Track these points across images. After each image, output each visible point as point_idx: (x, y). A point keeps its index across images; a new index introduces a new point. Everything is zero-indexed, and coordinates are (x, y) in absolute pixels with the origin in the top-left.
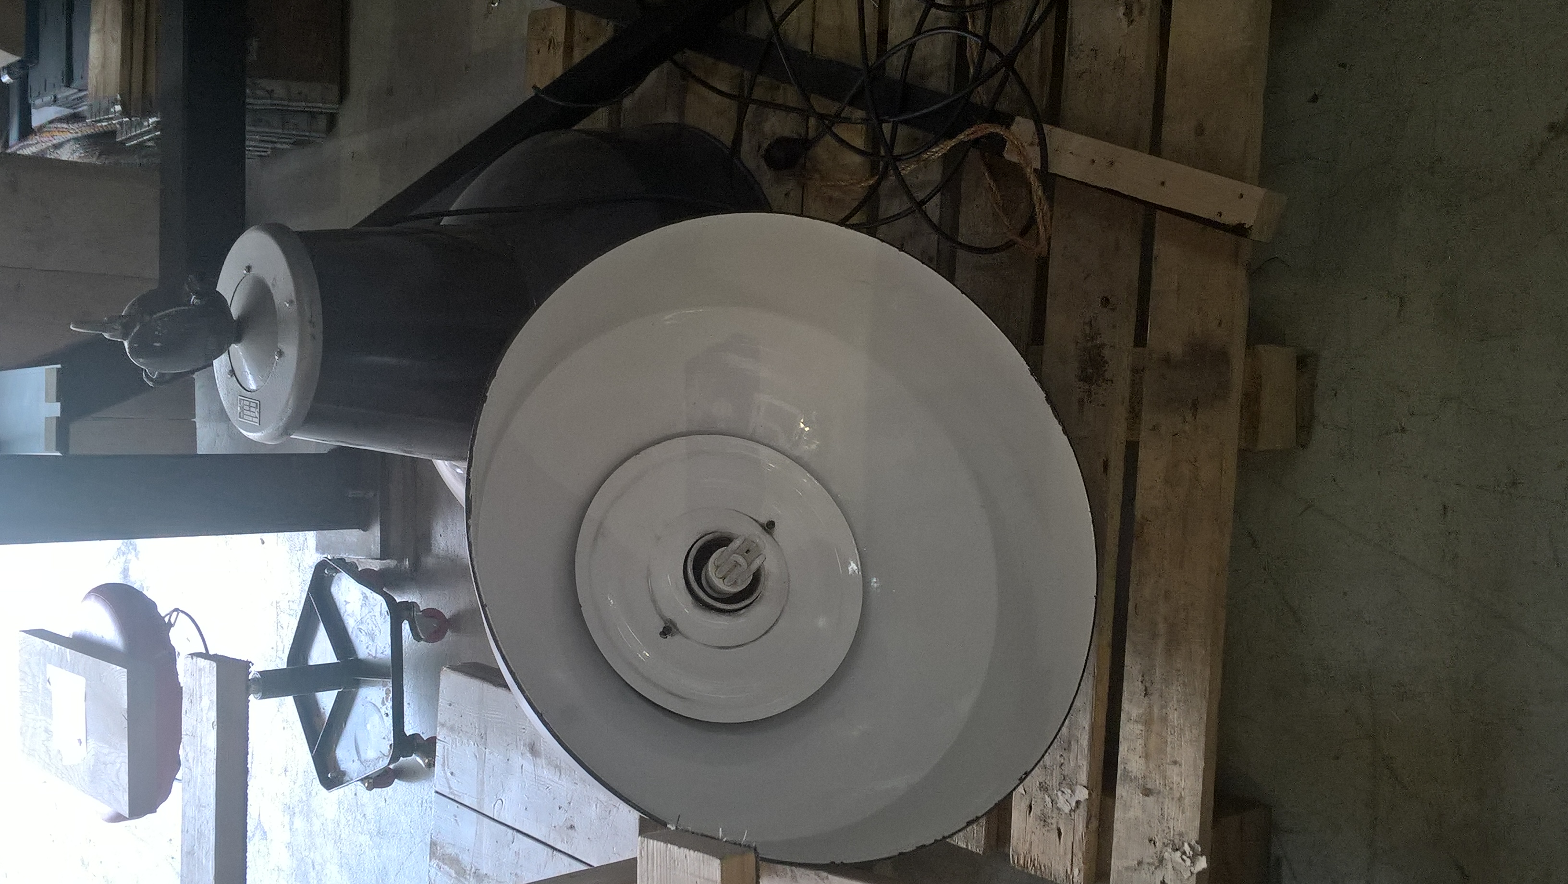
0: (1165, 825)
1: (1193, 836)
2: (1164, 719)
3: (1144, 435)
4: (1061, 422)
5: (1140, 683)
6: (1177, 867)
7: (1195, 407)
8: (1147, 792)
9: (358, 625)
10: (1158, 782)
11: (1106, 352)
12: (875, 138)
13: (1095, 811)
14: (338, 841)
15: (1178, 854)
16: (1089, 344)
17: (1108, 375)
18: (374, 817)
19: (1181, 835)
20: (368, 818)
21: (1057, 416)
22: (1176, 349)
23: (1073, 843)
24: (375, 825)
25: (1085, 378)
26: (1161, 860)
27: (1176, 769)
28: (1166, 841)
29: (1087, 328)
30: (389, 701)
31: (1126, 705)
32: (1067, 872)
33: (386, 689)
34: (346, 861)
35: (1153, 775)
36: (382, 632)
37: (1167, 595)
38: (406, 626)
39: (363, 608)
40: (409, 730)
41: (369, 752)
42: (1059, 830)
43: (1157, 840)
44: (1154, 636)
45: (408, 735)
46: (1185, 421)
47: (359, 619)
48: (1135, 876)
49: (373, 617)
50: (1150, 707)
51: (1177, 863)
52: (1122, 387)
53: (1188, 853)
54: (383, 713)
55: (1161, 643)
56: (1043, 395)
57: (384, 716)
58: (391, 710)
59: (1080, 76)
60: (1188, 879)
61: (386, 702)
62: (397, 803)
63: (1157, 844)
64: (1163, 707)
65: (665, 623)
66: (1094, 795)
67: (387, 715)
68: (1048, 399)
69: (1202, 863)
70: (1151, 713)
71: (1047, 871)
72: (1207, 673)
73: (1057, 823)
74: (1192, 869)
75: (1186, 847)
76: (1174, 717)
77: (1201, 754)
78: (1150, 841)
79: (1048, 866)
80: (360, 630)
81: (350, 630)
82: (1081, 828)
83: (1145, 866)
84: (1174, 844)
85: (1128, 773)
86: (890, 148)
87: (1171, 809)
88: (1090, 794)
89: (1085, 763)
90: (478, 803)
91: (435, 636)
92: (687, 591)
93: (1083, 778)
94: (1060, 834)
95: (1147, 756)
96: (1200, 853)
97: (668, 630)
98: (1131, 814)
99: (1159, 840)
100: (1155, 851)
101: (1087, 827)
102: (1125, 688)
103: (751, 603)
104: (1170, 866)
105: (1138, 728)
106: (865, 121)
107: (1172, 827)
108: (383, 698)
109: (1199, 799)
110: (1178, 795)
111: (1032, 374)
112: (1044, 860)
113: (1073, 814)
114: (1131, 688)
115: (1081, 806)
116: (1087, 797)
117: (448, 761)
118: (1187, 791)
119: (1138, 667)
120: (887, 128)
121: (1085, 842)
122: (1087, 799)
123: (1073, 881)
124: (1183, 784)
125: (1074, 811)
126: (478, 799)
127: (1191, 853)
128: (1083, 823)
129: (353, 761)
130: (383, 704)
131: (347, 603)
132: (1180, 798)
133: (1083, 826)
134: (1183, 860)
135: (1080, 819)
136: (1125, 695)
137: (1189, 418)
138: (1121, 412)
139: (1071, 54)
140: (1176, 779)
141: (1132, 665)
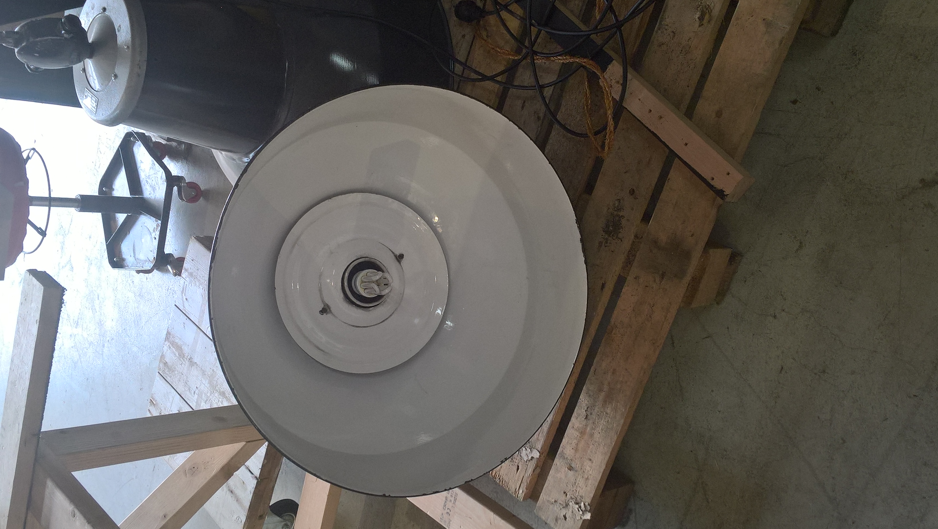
0: (575, 488)
1: (588, 500)
2: (592, 435)
3: (630, 278)
4: (585, 256)
5: (585, 411)
6: (574, 512)
7: (663, 276)
8: (571, 468)
9: (146, 179)
10: (578, 466)
11: (624, 222)
12: (525, 32)
13: (541, 464)
14: (115, 290)
15: (577, 506)
16: (615, 213)
17: (620, 235)
18: (138, 285)
19: (582, 497)
20: (135, 284)
21: (584, 250)
22: (663, 238)
23: (523, 477)
24: (138, 290)
25: (607, 231)
26: (567, 505)
27: (589, 463)
28: (573, 497)
29: (617, 203)
30: (158, 231)
31: (573, 419)
32: (516, 490)
33: (157, 224)
34: (118, 303)
35: (577, 461)
36: (160, 190)
37: (614, 372)
38: (175, 188)
39: (151, 169)
40: (167, 251)
41: (141, 255)
42: (518, 466)
43: (568, 494)
44: (600, 390)
45: (166, 253)
46: (655, 281)
47: (148, 175)
48: (551, 506)
49: (156, 178)
50: (586, 425)
51: (575, 510)
52: (626, 245)
53: (582, 508)
54: (153, 237)
55: (602, 395)
56: (579, 236)
57: (153, 239)
58: (158, 237)
59: (660, 45)
60: (578, 520)
61: (155, 231)
62: (153, 283)
63: (568, 496)
64: (593, 429)
65: (324, 306)
66: (542, 456)
67: (155, 238)
68: (582, 240)
69: (588, 516)
70: (586, 429)
71: (506, 484)
72: (622, 421)
73: (518, 463)
74: (582, 517)
75: (582, 505)
76: (597, 436)
77: (605, 461)
78: (565, 493)
79: (507, 482)
80: (147, 181)
81: (141, 179)
82: (530, 471)
83: (558, 504)
84: (576, 500)
85: (564, 454)
86: (533, 44)
87: (581, 482)
88: (540, 456)
89: (542, 439)
90: (199, 322)
91: (193, 199)
92: (341, 291)
93: (539, 446)
94: (518, 469)
95: (576, 450)
96: (588, 510)
97: (325, 310)
98: (559, 475)
99: (569, 495)
100: (565, 499)
101: (534, 472)
102: (575, 410)
103: (378, 304)
104: (571, 511)
105: (576, 434)
106: (522, 19)
107: (578, 491)
108: (155, 228)
109: (597, 484)
110: (586, 477)
111: (576, 223)
112: (506, 478)
113: (528, 462)
114: (580, 411)
115: (534, 460)
116: (538, 457)
117: (185, 291)
118: (592, 477)
119: (586, 402)
120: (534, 30)
121: (530, 478)
122: (537, 458)
123: (517, 496)
124: (591, 472)
125: (529, 461)
126: (199, 320)
127: (584, 509)
128: (532, 468)
129: (131, 256)
130: (154, 231)
131: (141, 162)
132: (587, 479)
133: (531, 470)
134: (579, 510)
135: (531, 466)
136: (575, 414)
137: (658, 280)
138: (621, 259)
139: (659, 29)
140: (588, 468)
141: (583, 400)
